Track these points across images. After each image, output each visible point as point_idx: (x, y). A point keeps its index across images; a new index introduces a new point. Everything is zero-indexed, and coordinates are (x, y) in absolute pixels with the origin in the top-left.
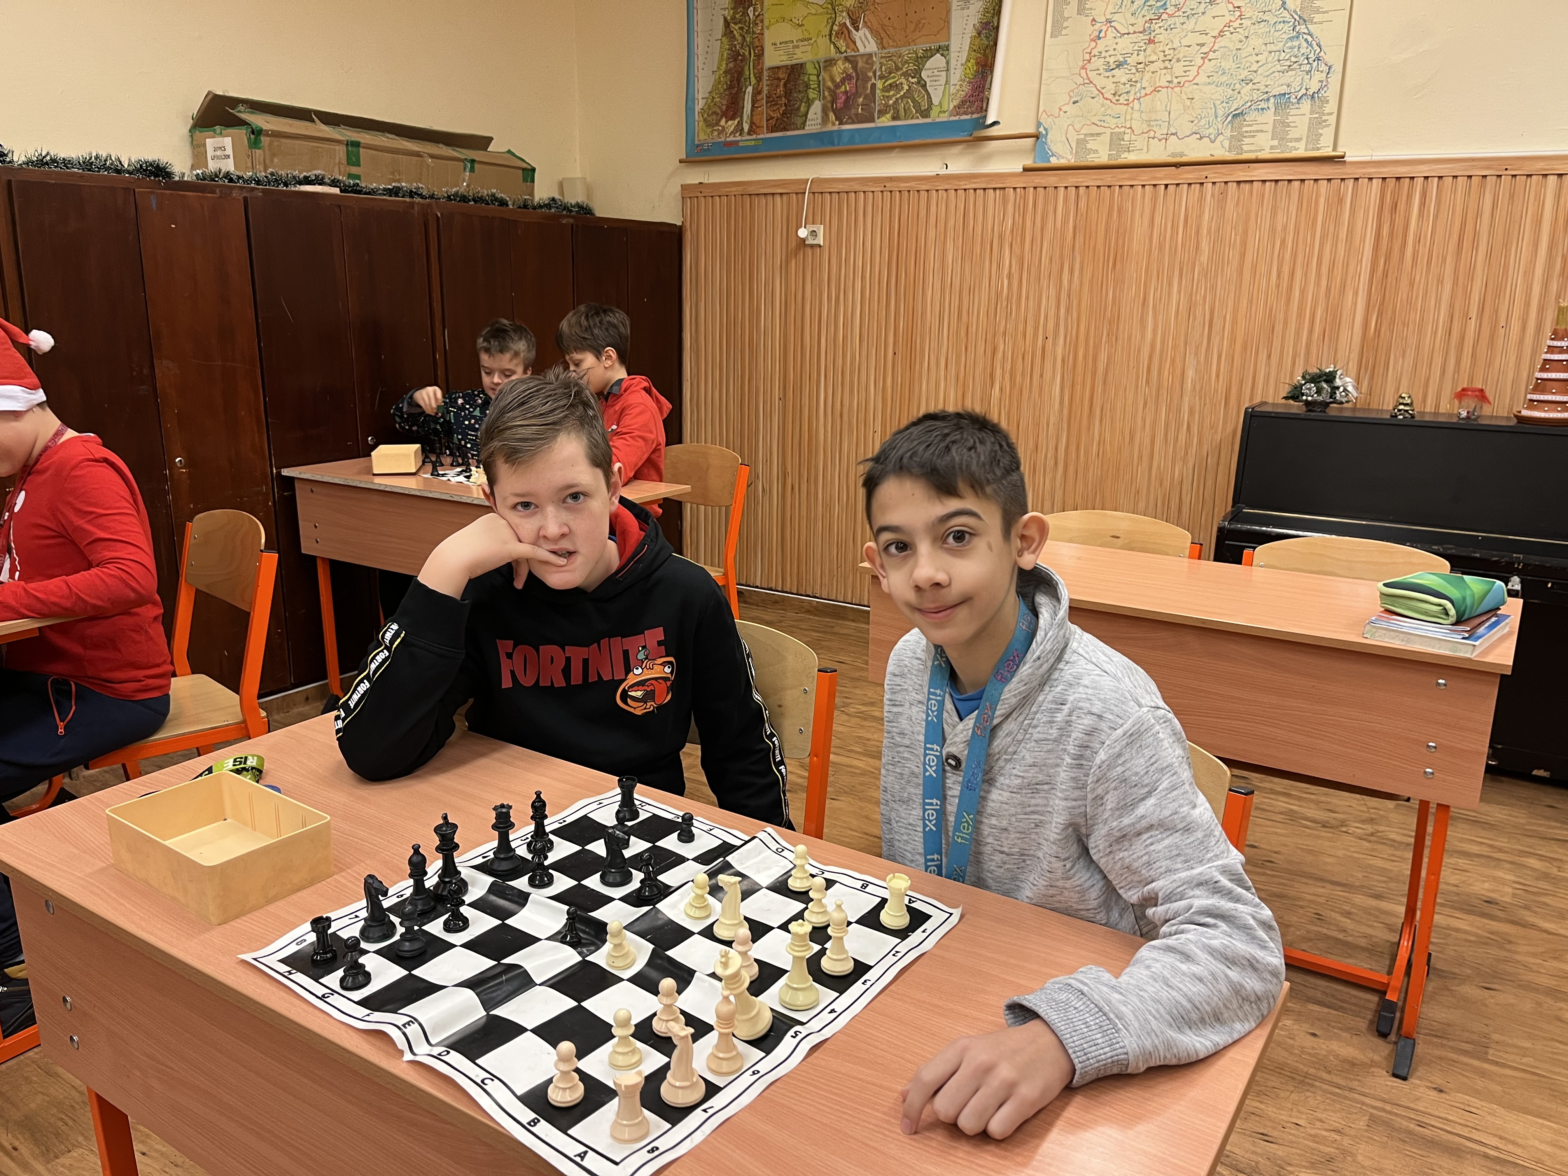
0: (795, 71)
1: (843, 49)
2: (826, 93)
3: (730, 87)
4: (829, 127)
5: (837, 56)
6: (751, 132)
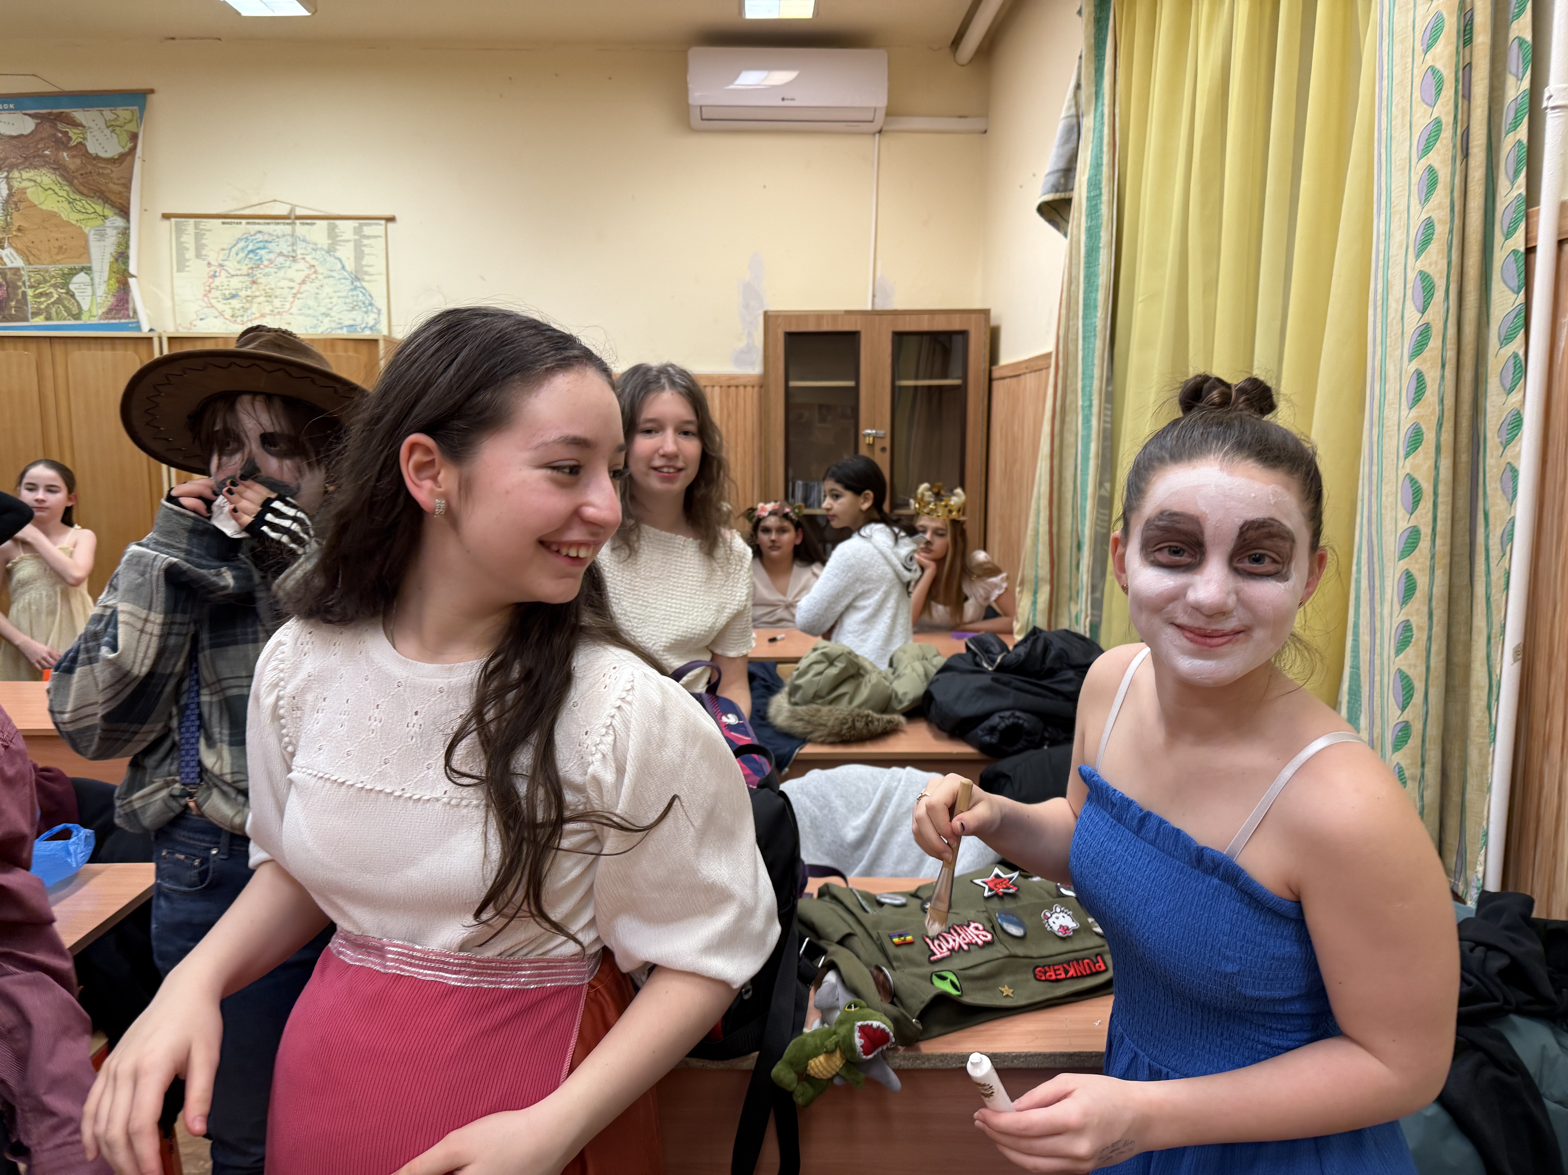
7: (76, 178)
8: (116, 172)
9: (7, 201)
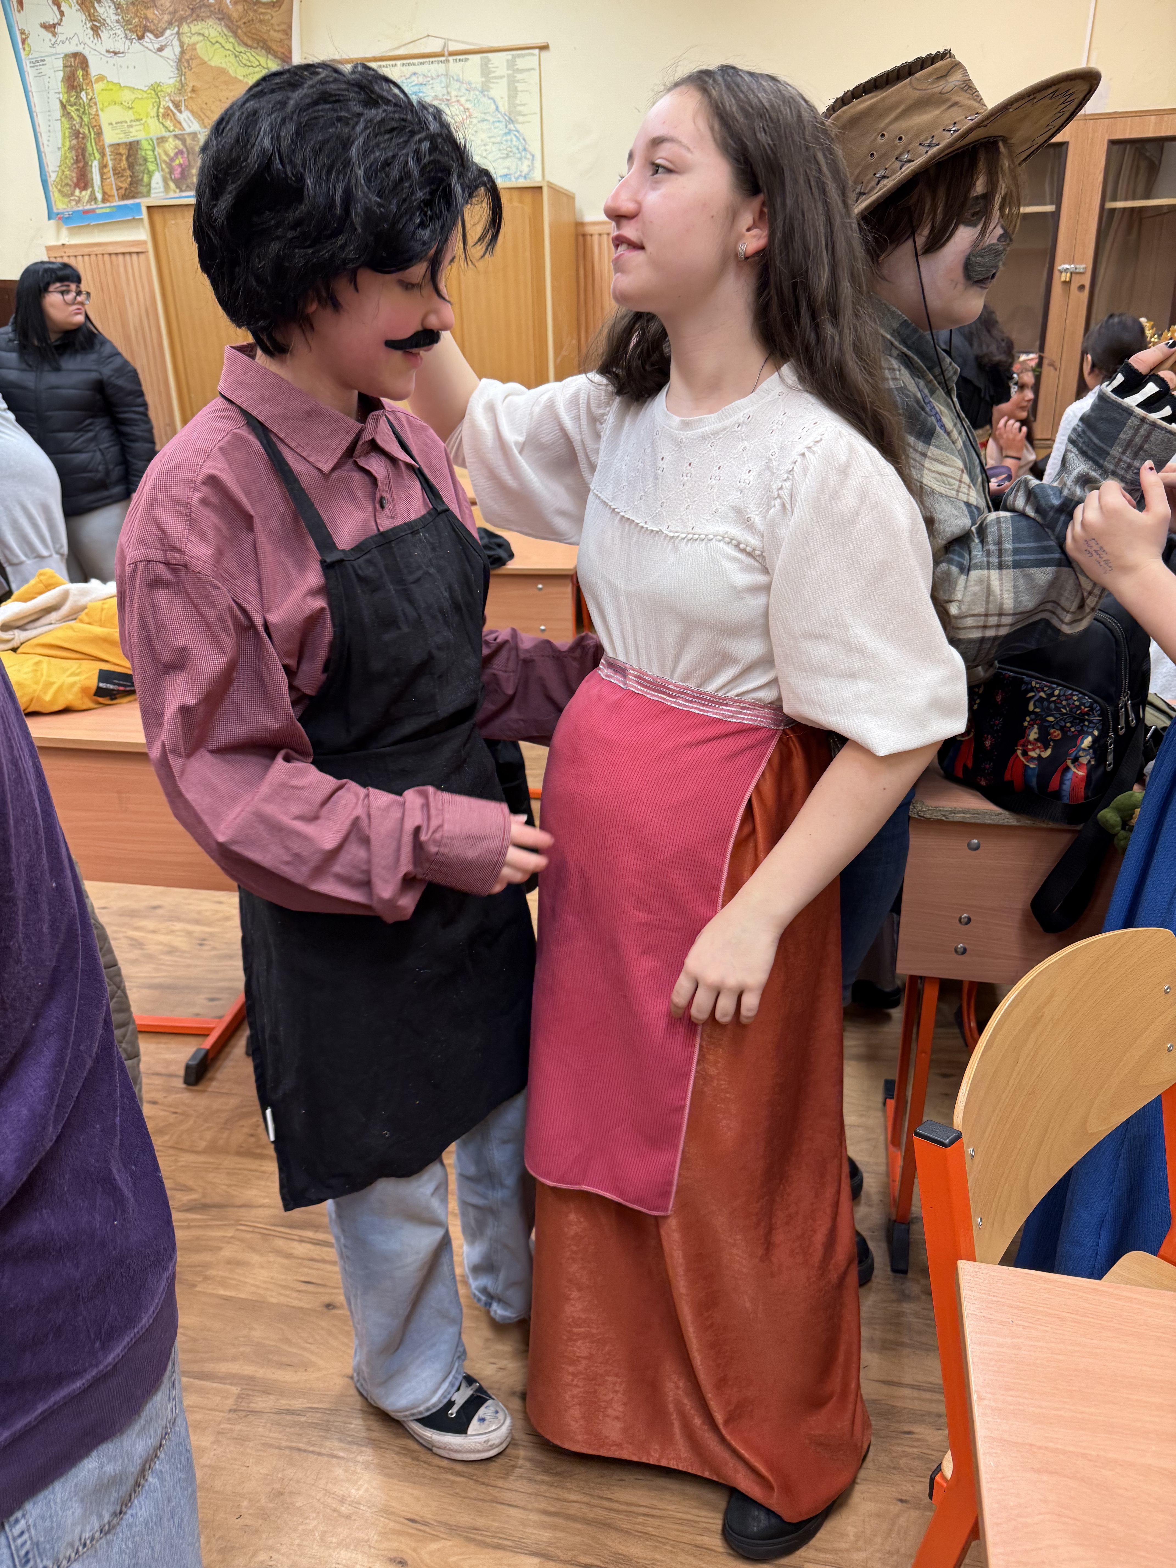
0: (133, 147)
1: (172, 128)
2: (164, 166)
3: (77, 161)
4: (172, 195)
5: (167, 134)
6: (104, 200)
7: (238, 27)
8: (276, 17)
9: (180, 60)
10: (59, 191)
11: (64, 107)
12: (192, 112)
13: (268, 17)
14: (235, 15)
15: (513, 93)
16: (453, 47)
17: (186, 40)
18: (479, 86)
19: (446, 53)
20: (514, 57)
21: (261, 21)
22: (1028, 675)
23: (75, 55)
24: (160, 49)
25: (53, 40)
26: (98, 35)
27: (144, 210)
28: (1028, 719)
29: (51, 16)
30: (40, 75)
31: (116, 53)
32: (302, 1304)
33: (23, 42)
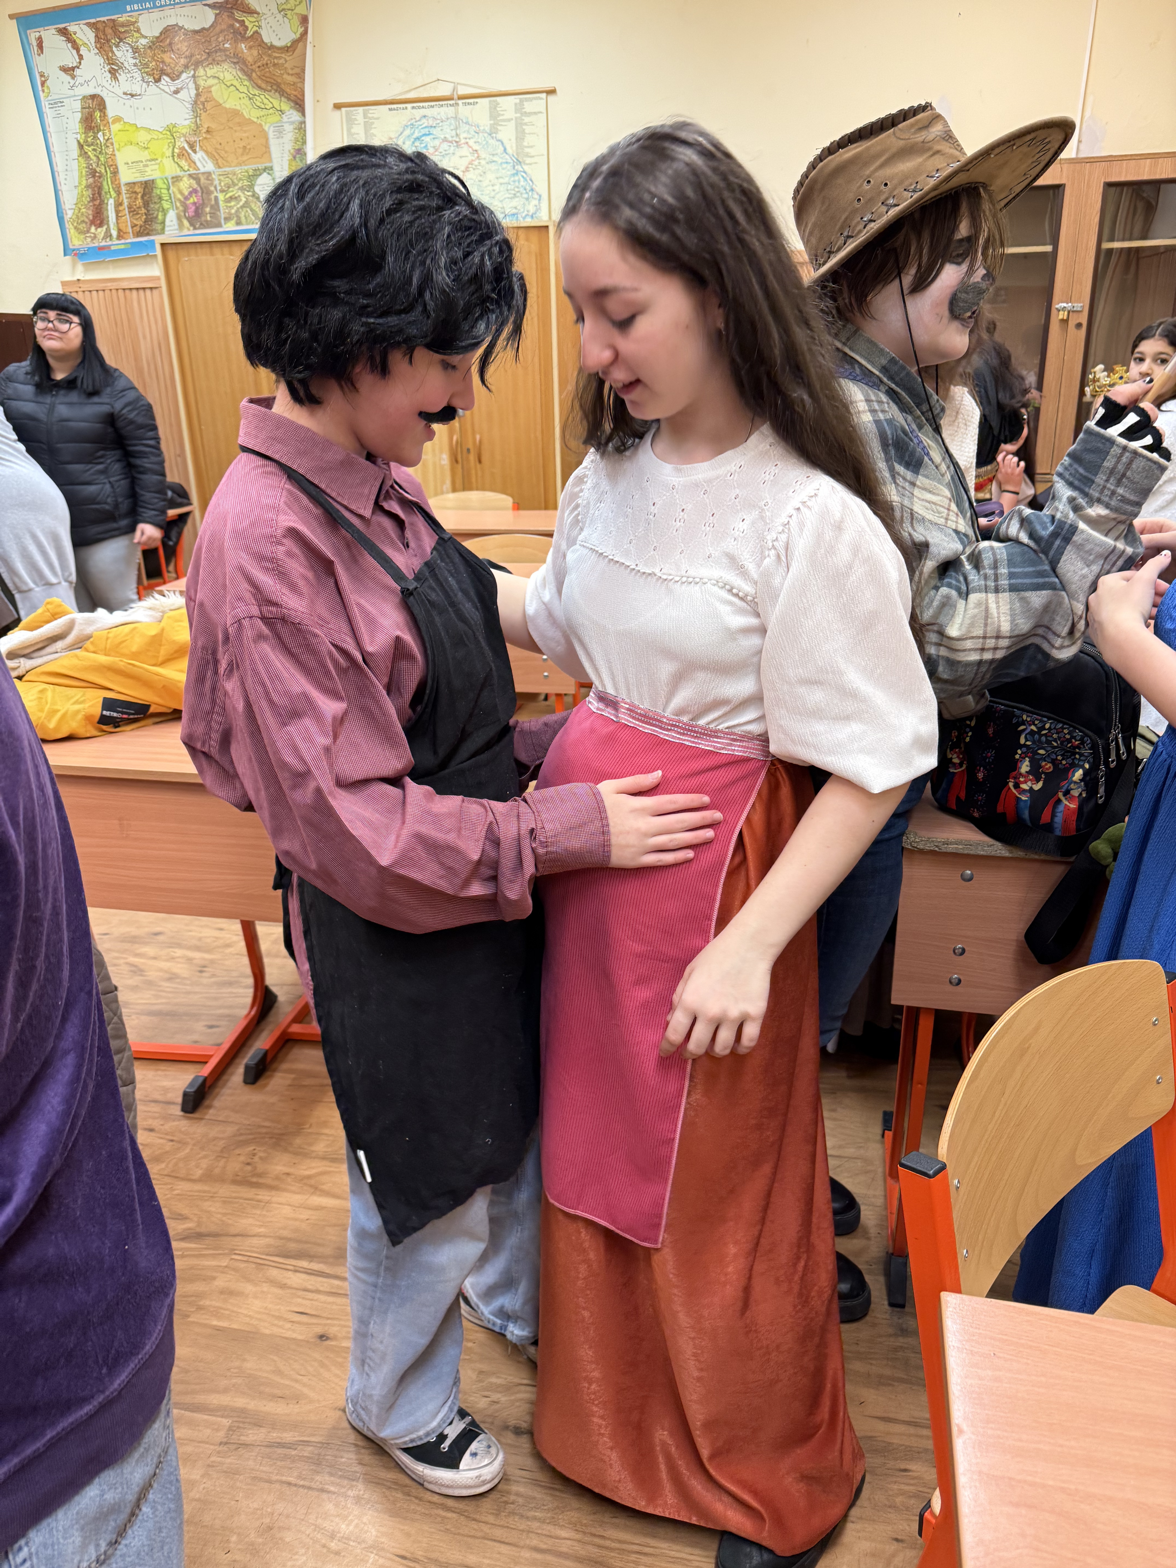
0: (148, 186)
1: (186, 168)
2: (178, 204)
3: (93, 199)
4: (186, 232)
5: (181, 174)
6: (119, 237)
7: (253, 71)
8: (289, 61)
9: (195, 102)
10: (75, 228)
11: (81, 147)
12: (206, 152)
13: (281, 61)
14: (250, 59)
15: (520, 135)
16: (462, 91)
17: (201, 83)
18: (487, 129)
19: (456, 97)
20: (521, 101)
21: (275, 65)
22: (1018, 709)
23: (93, 97)
24: (176, 92)
25: (72, 82)
26: (116, 78)
27: (158, 248)
28: (1019, 752)
29: (70, 59)
30: (59, 116)
31: (132, 96)
32: (294, 1336)
33: (43, 84)
